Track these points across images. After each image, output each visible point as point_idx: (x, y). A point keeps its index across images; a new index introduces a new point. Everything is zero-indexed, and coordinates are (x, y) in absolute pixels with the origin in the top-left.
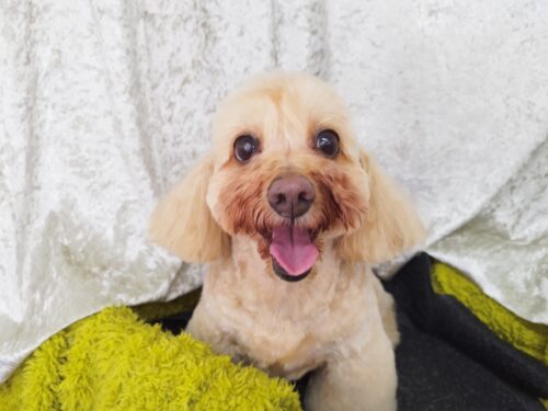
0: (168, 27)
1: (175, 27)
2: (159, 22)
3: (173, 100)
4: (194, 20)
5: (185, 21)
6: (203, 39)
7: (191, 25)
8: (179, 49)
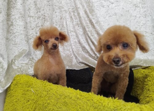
0: (36, 19)
1: (38, 18)
2: (34, 17)
3: (37, 32)
4: (42, 17)
5: (40, 17)
6: (44, 21)
7: (41, 18)
8: (38, 23)
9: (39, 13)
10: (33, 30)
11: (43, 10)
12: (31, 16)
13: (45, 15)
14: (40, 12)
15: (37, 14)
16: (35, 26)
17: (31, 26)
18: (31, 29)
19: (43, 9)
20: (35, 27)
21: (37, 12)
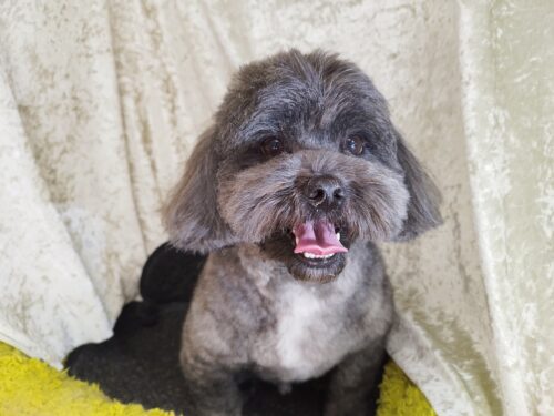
9: (49, 90)
11: (67, 76)
13: (78, 95)
14: (52, 86)
15: (43, 96)
19: (63, 72)
21: (39, 87)
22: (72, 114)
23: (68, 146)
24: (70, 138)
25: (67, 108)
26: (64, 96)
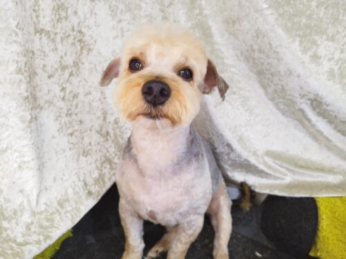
10: (52, 79)
11: (76, 13)
12: (42, 30)
13: (84, 30)
14: (66, 18)
15: (60, 25)
16: (56, 66)
17: (44, 66)
18: (47, 75)
19: (74, 10)
20: (57, 70)
21: (58, 17)
22: (77, 44)
23: (74, 70)
24: (76, 64)
25: (75, 39)
26: (73, 29)
